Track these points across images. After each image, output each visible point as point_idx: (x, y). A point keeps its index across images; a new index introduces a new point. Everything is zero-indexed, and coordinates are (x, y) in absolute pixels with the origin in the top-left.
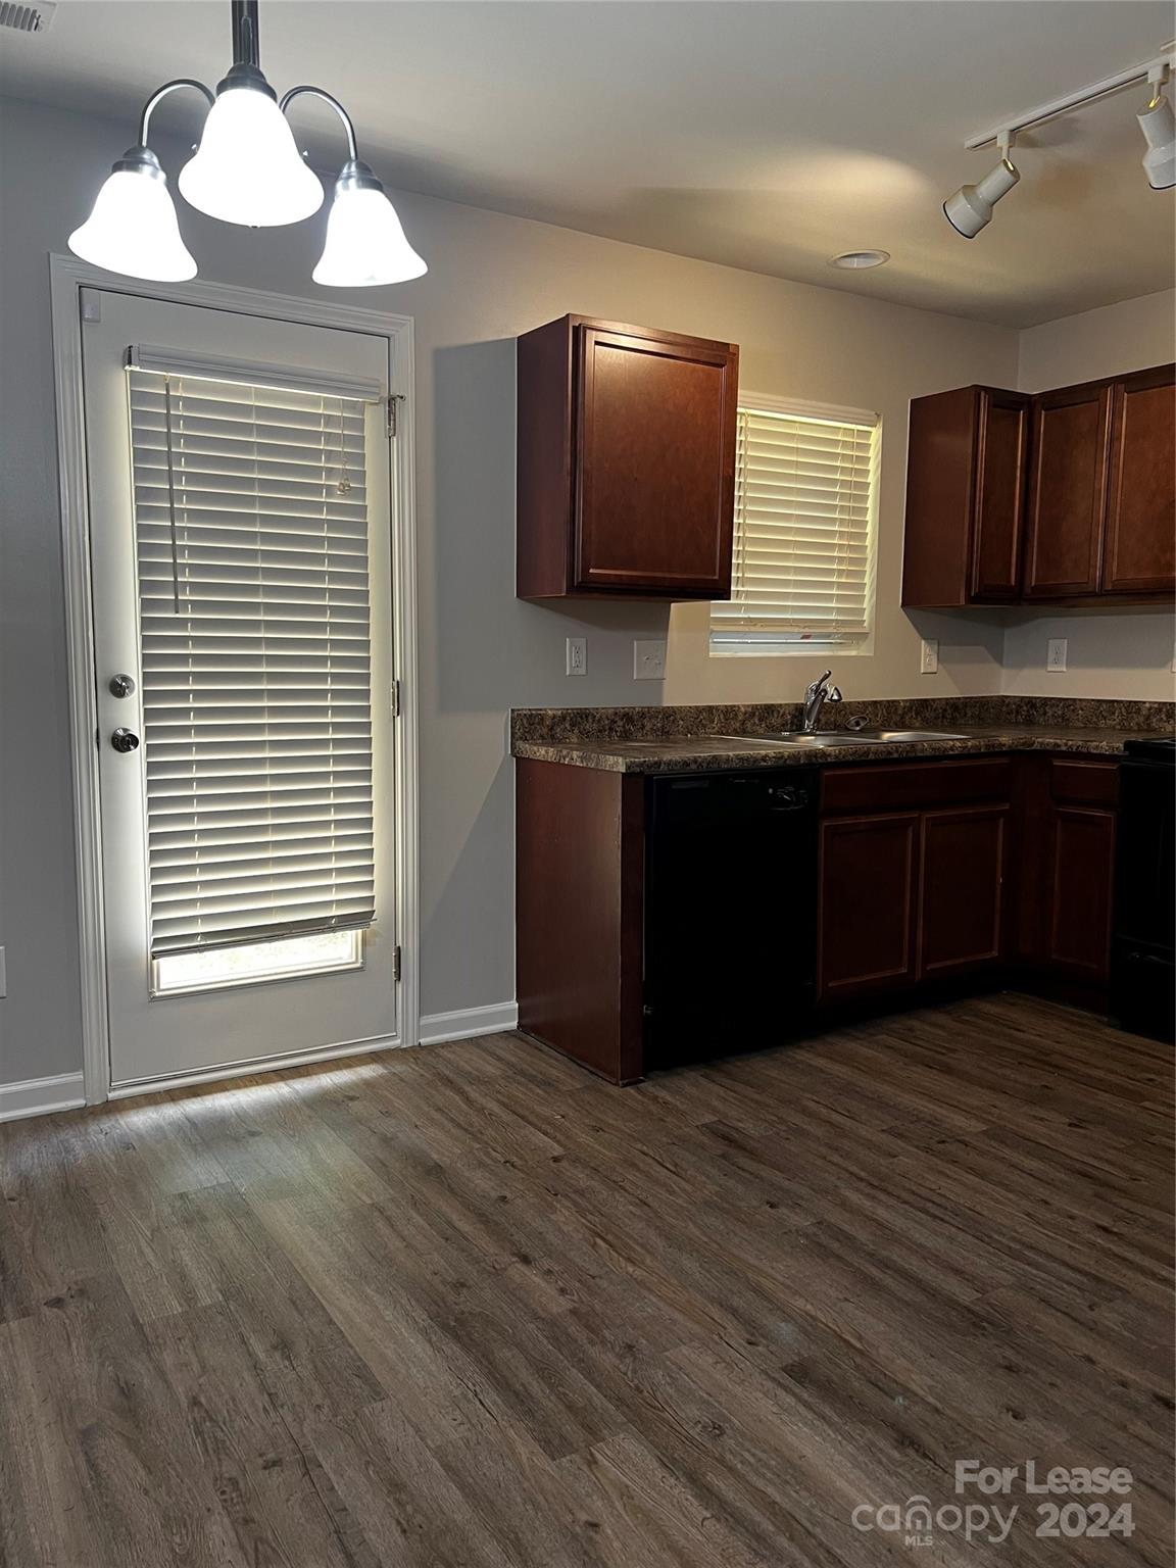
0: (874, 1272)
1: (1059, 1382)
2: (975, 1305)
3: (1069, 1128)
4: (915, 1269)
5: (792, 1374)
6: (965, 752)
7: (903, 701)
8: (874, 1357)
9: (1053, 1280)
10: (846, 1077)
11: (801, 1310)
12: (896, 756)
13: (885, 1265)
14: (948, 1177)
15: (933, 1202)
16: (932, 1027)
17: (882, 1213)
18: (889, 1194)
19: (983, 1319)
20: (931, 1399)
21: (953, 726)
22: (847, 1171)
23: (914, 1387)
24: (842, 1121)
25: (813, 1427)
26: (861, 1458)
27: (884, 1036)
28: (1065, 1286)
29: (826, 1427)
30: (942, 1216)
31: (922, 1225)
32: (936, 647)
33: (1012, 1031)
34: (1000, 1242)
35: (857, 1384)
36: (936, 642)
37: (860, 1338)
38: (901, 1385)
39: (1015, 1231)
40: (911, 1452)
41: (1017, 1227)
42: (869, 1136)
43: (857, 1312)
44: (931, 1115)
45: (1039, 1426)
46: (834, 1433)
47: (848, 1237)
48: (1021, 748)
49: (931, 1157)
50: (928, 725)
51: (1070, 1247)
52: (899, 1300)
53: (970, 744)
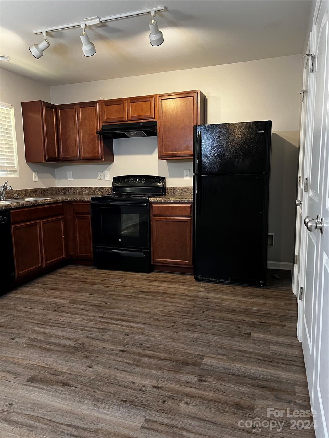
0: (48, 346)
1: (98, 355)
2: (76, 345)
3: (89, 296)
4: (58, 342)
5: (30, 381)
6: (51, 202)
7: (30, 189)
8: (52, 368)
9: (93, 333)
10: (28, 298)
11: (28, 364)
12: (31, 205)
13: (50, 343)
14: (62, 316)
15: (60, 324)
16: (49, 279)
17: (46, 331)
18: (47, 325)
19: (78, 348)
20: (69, 372)
21: (44, 196)
22: (34, 323)
23: (64, 371)
24: (30, 310)
25: (39, 392)
26: (54, 394)
27: (36, 284)
28: (95, 333)
29: (42, 390)
30: (62, 326)
31: (57, 330)
32: (37, 174)
33: (71, 275)
34: (78, 328)
35: (49, 376)
36: (37, 172)
37: (47, 365)
38: (61, 372)
39: (82, 324)
40: (66, 387)
41: (82, 323)
42: (38, 312)
43: (45, 358)
44: (54, 302)
45: (96, 367)
46: (45, 391)
47: (38, 340)
48: (65, 200)
49: (56, 313)
50: (37, 196)
51: (95, 324)
52: (56, 351)
53: (51, 200)
